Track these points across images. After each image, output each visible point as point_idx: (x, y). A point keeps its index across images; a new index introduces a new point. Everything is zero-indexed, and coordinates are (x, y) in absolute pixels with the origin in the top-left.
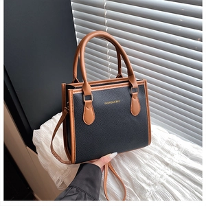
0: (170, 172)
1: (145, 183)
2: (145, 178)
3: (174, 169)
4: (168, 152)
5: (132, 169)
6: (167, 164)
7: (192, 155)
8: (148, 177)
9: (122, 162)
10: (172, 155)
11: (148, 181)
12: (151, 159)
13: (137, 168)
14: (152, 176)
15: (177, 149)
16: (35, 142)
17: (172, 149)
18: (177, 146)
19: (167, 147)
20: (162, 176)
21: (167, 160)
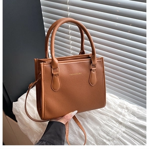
0: (124, 129)
1: (106, 139)
2: (105, 135)
3: (127, 127)
4: (121, 114)
5: (95, 129)
6: (121, 123)
7: (138, 114)
8: (108, 134)
9: (86, 123)
10: (124, 116)
11: (108, 137)
12: (109, 120)
13: (98, 127)
14: (110, 133)
15: (126, 111)
16: (14, 112)
17: (123, 111)
18: (127, 108)
19: (119, 110)
20: (118, 133)
21: (120, 120)
